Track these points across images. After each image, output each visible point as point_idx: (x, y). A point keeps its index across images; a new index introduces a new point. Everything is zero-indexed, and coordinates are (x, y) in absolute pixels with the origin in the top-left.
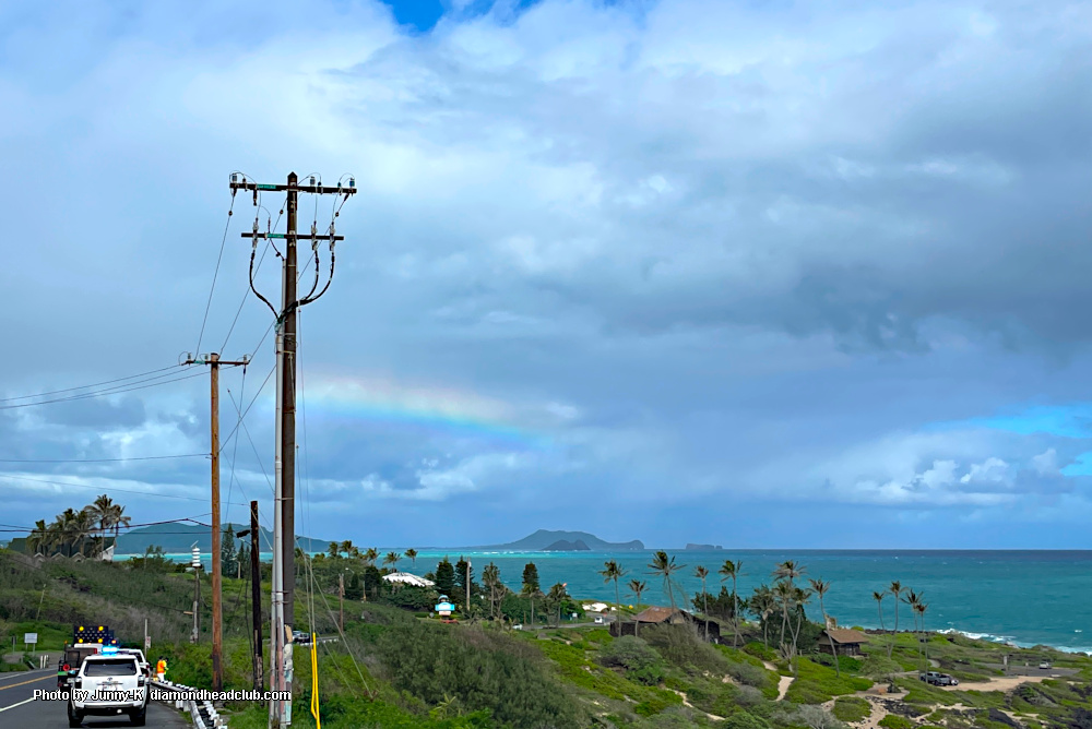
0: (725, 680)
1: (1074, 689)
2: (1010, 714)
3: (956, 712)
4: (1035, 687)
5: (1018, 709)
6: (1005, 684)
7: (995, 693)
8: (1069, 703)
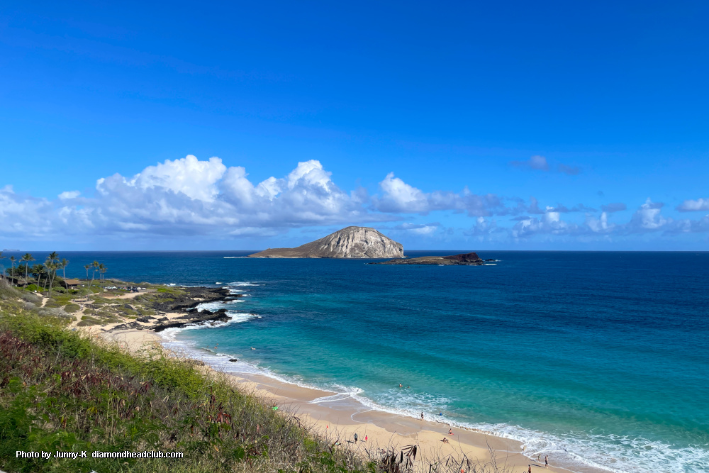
0: (19, 301)
1: (154, 296)
2: (132, 306)
3: (113, 307)
4: (142, 296)
5: (134, 304)
6: (131, 295)
7: (127, 299)
8: (153, 301)
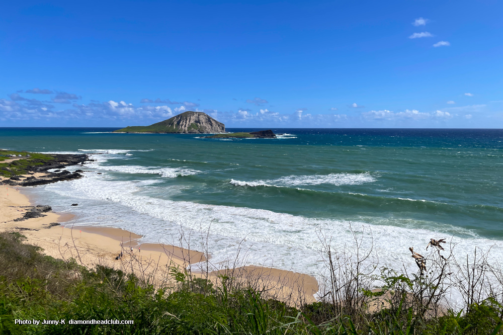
1: (28, 161)
2: (8, 168)
4: (17, 161)
5: (10, 167)
6: (9, 161)
7: (5, 164)
8: (26, 164)
